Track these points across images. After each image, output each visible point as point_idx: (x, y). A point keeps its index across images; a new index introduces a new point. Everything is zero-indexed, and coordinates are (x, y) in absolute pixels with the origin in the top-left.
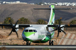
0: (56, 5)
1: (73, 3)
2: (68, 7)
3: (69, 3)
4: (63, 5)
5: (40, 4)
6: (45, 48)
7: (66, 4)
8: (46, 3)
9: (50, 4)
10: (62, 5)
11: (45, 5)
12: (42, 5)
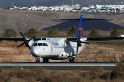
0: (30, 9)
1: (51, 6)
2: (45, 12)
3: (46, 7)
4: (39, 9)
5: (8, 9)
6: (16, 66)
7: (42, 8)
8: (16, 7)
9: (21, 9)
10: (37, 10)
11: (15, 9)
12: (11, 9)
